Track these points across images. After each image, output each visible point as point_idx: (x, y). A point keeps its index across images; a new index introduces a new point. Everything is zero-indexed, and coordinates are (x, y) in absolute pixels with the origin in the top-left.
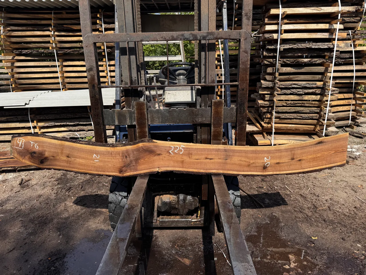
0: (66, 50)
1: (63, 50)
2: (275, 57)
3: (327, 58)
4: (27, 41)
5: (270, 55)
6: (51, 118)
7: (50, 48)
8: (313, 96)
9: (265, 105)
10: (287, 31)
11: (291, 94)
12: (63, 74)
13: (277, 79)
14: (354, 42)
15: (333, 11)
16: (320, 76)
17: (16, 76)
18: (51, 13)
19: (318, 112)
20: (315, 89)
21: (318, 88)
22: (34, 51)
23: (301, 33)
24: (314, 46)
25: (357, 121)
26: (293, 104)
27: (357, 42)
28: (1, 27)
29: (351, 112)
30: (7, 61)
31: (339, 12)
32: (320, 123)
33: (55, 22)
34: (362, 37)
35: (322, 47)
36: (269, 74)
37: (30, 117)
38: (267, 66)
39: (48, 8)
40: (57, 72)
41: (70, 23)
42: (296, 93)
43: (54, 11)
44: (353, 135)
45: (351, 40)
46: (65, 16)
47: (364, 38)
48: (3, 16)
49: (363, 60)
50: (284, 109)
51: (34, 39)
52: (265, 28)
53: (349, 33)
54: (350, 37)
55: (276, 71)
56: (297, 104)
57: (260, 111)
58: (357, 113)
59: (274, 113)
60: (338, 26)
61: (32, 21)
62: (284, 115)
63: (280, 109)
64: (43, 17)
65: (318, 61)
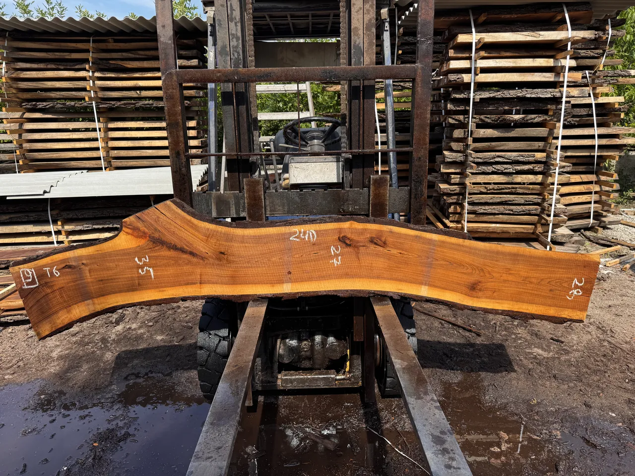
0: (113, 103)
1: (108, 102)
2: (466, 112)
3: (551, 113)
4: (45, 86)
5: (458, 109)
6: (86, 217)
7: (87, 99)
8: (529, 176)
9: (451, 191)
10: (485, 70)
11: (493, 173)
12: (107, 143)
13: (471, 148)
14: (594, 89)
15: (558, 38)
16: (541, 144)
17: (26, 146)
18: (88, 41)
19: (539, 202)
20: (533, 165)
21: (537, 162)
22: (57, 103)
23: (507, 74)
24: (529, 93)
25: (604, 219)
26: (497, 190)
27: (599, 90)
28: (2, 63)
29: (593, 205)
30: (12, 121)
31: (568, 40)
32: (543, 221)
33: (95, 55)
34: (607, 81)
35: (543, 96)
36: (458, 140)
37: (51, 215)
38: (453, 127)
39: (83, 33)
40: (96, 140)
41: (122, 57)
42: (502, 171)
43: (94, 38)
44: (597, 243)
45: (589, 87)
46: (111, 45)
47: (610, 84)
48: (6, 45)
49: (609, 119)
50: (482, 197)
51: (58, 84)
52: (449, 65)
53: (585, 75)
54: (588, 82)
55: (468, 134)
56: (503, 189)
57: (442, 203)
58: (603, 207)
59: (466, 204)
60: (568, 62)
61: (55, 53)
62: (483, 207)
63: (475, 198)
64: (74, 47)
65: (538, 118)
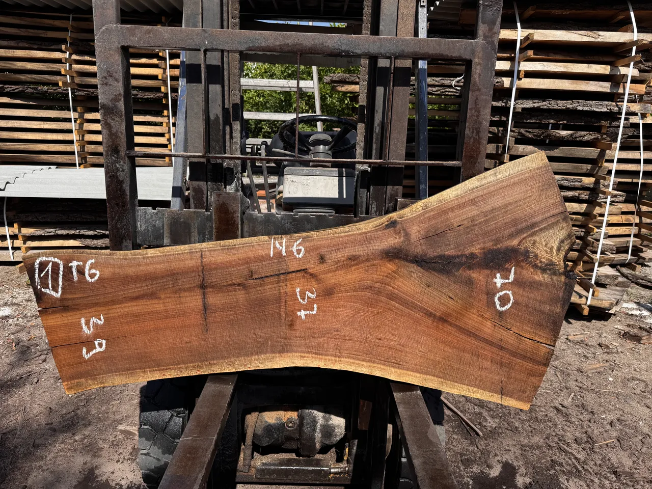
0: (92, 90)
1: (86, 89)
2: (504, 125)
3: (603, 131)
4: (17, 67)
6: (49, 220)
7: (60, 84)
8: (574, 204)
10: (530, 75)
12: (83, 136)
15: (622, 40)
16: (589, 166)
19: (583, 235)
20: (578, 191)
22: (28, 87)
23: (557, 80)
24: (582, 106)
25: (642, 255)
29: (632, 239)
33: (74, 35)
35: (597, 110)
37: (7, 216)
40: (70, 131)
43: (75, 16)
44: (637, 284)
51: (29, 65)
55: (504, 150)
61: (29, 30)
64: (51, 24)
